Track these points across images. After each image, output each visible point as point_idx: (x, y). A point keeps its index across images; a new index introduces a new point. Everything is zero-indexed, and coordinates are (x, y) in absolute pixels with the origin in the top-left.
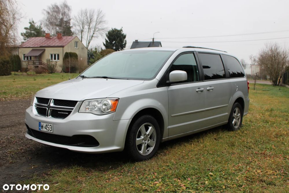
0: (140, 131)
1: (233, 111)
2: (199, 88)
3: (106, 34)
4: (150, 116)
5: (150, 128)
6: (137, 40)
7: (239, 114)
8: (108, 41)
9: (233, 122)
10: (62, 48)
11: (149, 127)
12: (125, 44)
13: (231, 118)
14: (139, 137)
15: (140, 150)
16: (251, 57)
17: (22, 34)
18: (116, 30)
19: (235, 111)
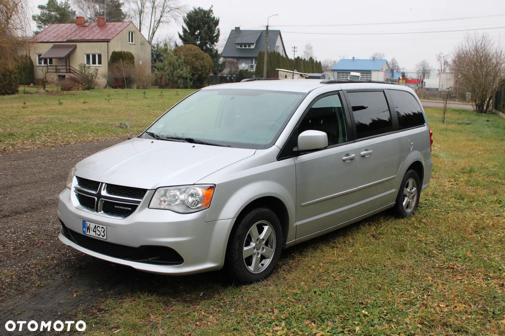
0: (249, 235)
1: (404, 185)
2: (347, 155)
3: (183, 17)
4: (266, 210)
5: (266, 228)
6: (239, 28)
7: (415, 189)
8: (187, 29)
9: (404, 204)
10: (106, 43)
11: (264, 226)
12: (218, 35)
13: (400, 196)
14: (248, 244)
15: (250, 265)
16: (440, 57)
17: (34, 18)
18: (201, 10)
19: (408, 183)
